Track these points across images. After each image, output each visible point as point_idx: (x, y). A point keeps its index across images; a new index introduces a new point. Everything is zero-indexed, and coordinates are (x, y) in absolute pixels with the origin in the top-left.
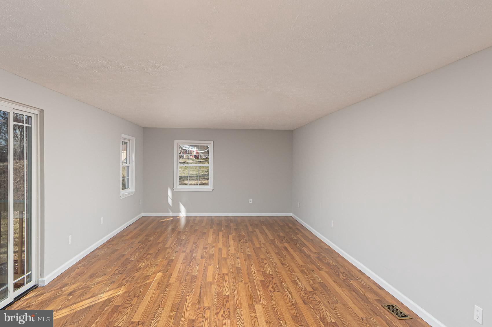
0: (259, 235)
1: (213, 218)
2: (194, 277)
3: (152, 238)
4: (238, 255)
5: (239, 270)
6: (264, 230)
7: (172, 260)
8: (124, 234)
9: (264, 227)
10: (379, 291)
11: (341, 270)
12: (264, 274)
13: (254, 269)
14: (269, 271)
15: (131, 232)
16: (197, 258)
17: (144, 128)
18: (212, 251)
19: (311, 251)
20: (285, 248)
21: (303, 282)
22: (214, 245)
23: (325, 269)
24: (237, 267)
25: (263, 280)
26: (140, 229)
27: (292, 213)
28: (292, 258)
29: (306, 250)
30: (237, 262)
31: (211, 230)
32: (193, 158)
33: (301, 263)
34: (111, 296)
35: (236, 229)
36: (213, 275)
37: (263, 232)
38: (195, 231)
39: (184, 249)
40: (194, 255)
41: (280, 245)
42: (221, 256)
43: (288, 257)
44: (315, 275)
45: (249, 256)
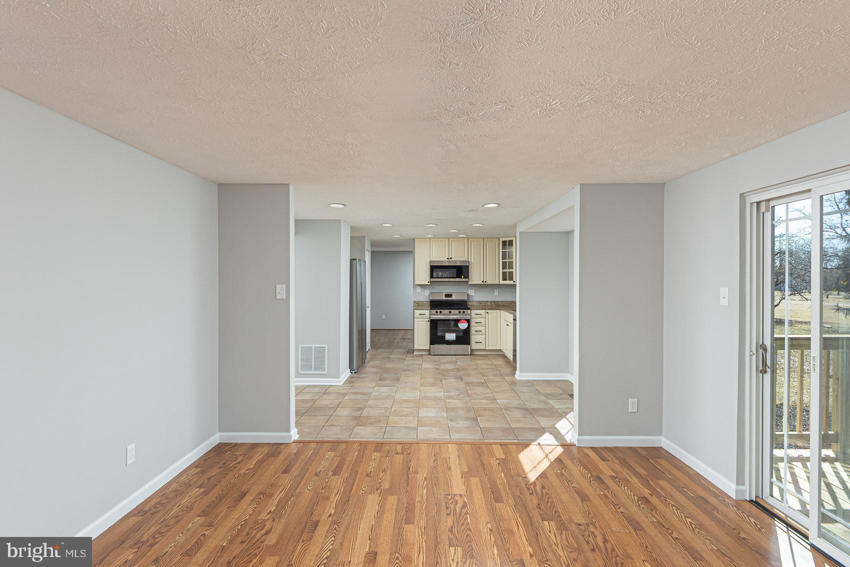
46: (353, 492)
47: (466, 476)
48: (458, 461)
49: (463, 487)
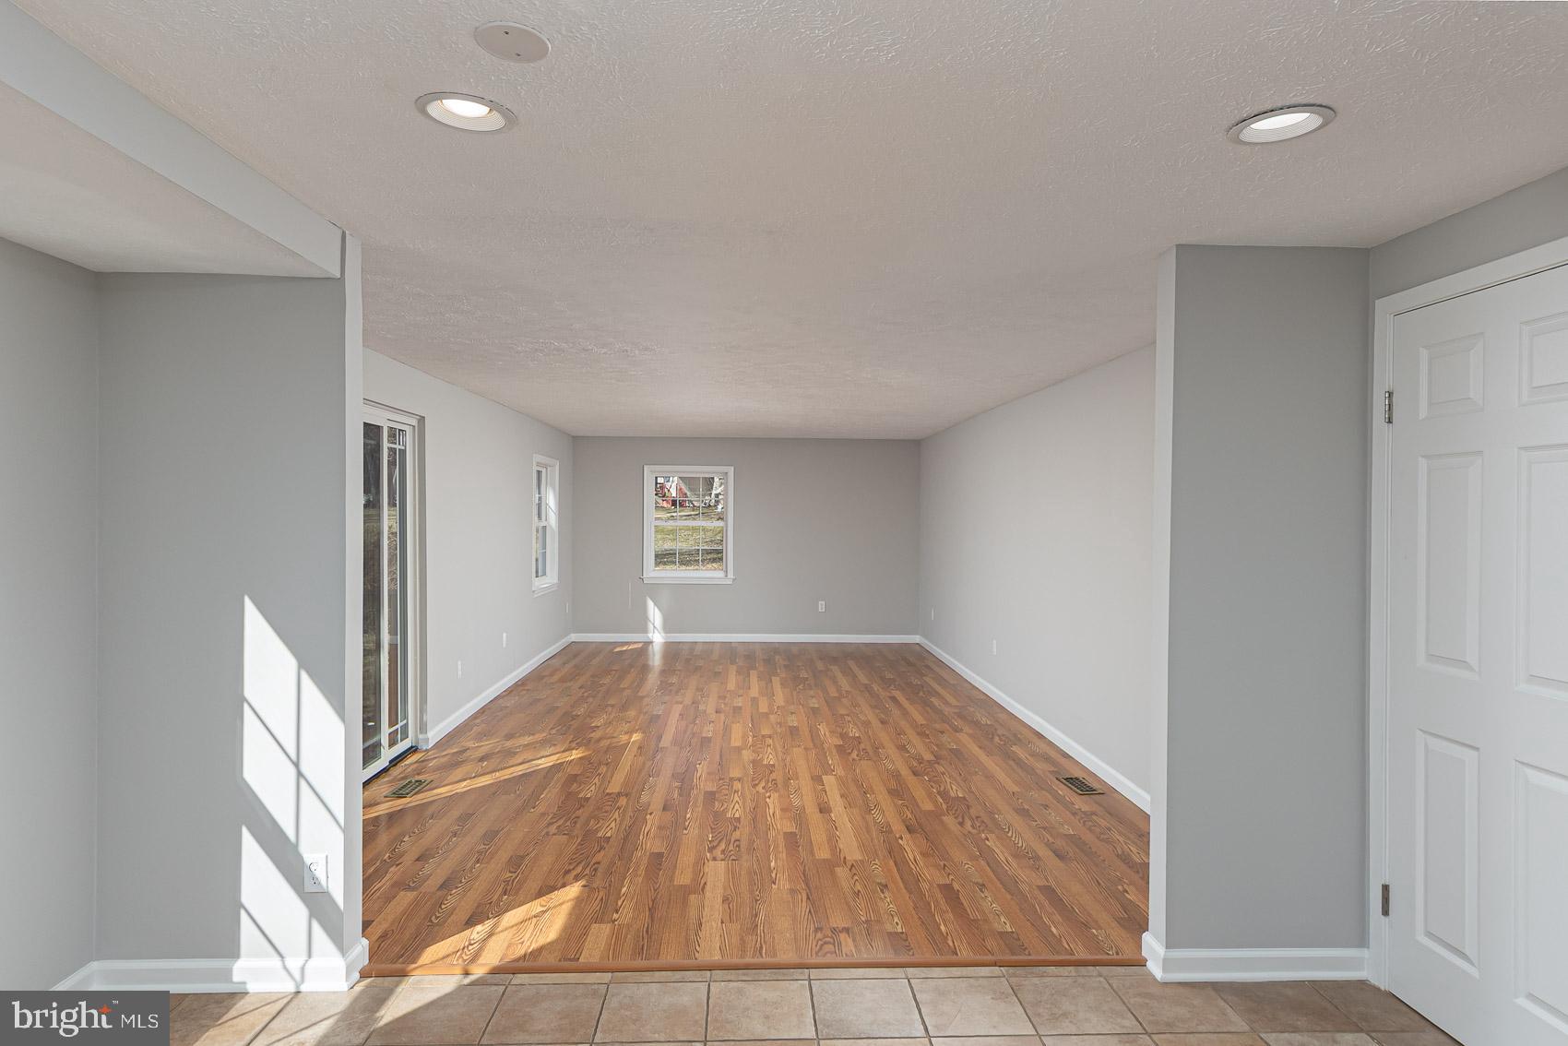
0: (839, 675)
1: (733, 645)
2: (705, 742)
3: (607, 680)
4: (792, 708)
5: (794, 731)
6: (851, 669)
7: (658, 716)
8: (544, 674)
9: (851, 663)
10: (1063, 761)
11: (1000, 732)
12: (843, 736)
13: (823, 729)
14: (854, 732)
15: (556, 670)
16: (707, 712)
17: (573, 437)
18: (739, 702)
19: (947, 703)
20: (894, 699)
21: (918, 746)
22: (741, 692)
23: (966, 729)
24: (790, 727)
25: (840, 746)
26: (575, 666)
27: (918, 636)
28: (905, 713)
29: (935, 701)
30: (789, 719)
31: (733, 669)
32: (669, 506)
33: (920, 720)
34: (559, 761)
35: (786, 666)
36: (743, 737)
37: (847, 672)
38: (697, 669)
39: (679, 698)
40: (702, 707)
41: (883, 694)
42: (758, 709)
43: (896, 712)
44: (945, 738)
45: (815, 711)
46: (892, 863)
47: (698, 887)
48: (704, 914)
49: (707, 870)
